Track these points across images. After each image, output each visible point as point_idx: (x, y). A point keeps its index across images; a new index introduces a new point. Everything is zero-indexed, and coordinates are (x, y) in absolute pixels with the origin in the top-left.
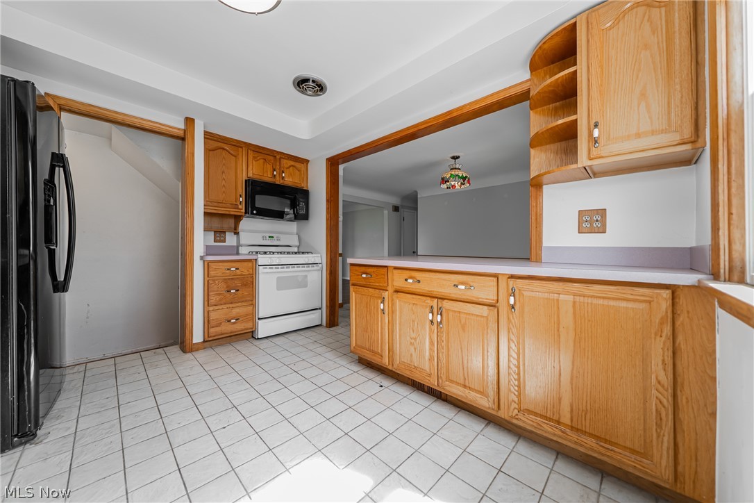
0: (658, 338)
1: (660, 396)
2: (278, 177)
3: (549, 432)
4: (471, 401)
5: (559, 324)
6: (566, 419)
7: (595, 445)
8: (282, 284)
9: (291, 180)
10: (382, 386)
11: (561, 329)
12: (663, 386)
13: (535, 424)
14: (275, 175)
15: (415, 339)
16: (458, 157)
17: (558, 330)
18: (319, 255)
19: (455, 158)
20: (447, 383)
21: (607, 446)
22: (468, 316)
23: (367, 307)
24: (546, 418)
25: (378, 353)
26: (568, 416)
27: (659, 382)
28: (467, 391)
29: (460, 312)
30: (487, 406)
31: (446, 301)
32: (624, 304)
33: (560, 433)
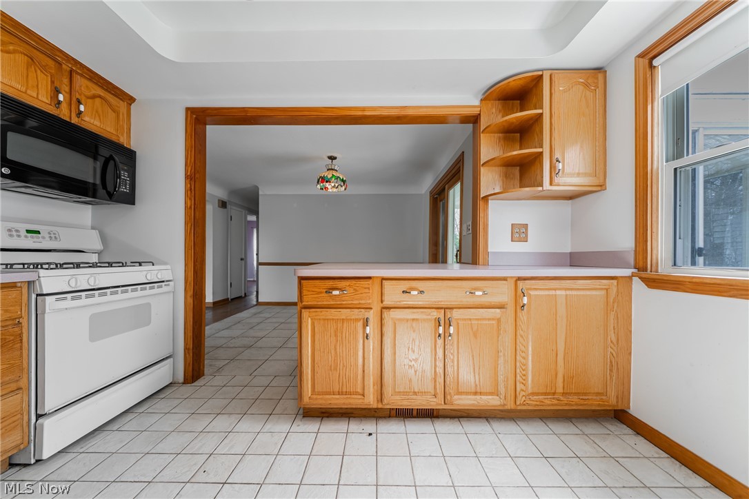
0: (612, 312)
1: (613, 351)
2: (64, 107)
3: (549, 405)
4: (484, 406)
5: (556, 315)
6: (560, 390)
7: (577, 400)
8: (100, 328)
9: (97, 123)
10: (370, 434)
11: (558, 318)
12: (613, 344)
13: (538, 403)
14: (59, 102)
15: (416, 360)
16: (335, 158)
17: (556, 320)
18: (168, 267)
19: (332, 158)
20: (456, 397)
21: (584, 397)
22: (479, 322)
23: (336, 336)
24: (545, 394)
25: (357, 393)
26: (561, 385)
27: (612, 342)
28: (478, 397)
29: (470, 319)
30: (499, 403)
31: (455, 310)
32: (594, 293)
33: (556, 402)
